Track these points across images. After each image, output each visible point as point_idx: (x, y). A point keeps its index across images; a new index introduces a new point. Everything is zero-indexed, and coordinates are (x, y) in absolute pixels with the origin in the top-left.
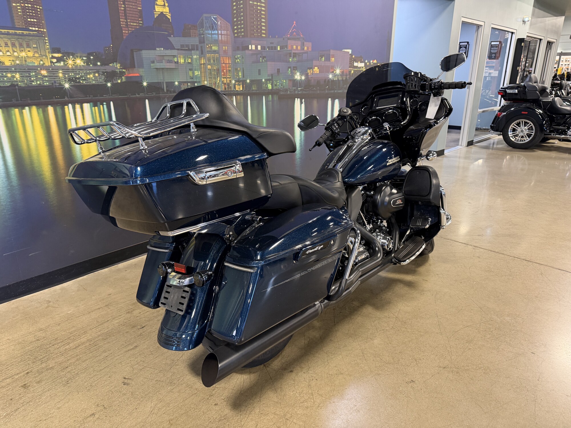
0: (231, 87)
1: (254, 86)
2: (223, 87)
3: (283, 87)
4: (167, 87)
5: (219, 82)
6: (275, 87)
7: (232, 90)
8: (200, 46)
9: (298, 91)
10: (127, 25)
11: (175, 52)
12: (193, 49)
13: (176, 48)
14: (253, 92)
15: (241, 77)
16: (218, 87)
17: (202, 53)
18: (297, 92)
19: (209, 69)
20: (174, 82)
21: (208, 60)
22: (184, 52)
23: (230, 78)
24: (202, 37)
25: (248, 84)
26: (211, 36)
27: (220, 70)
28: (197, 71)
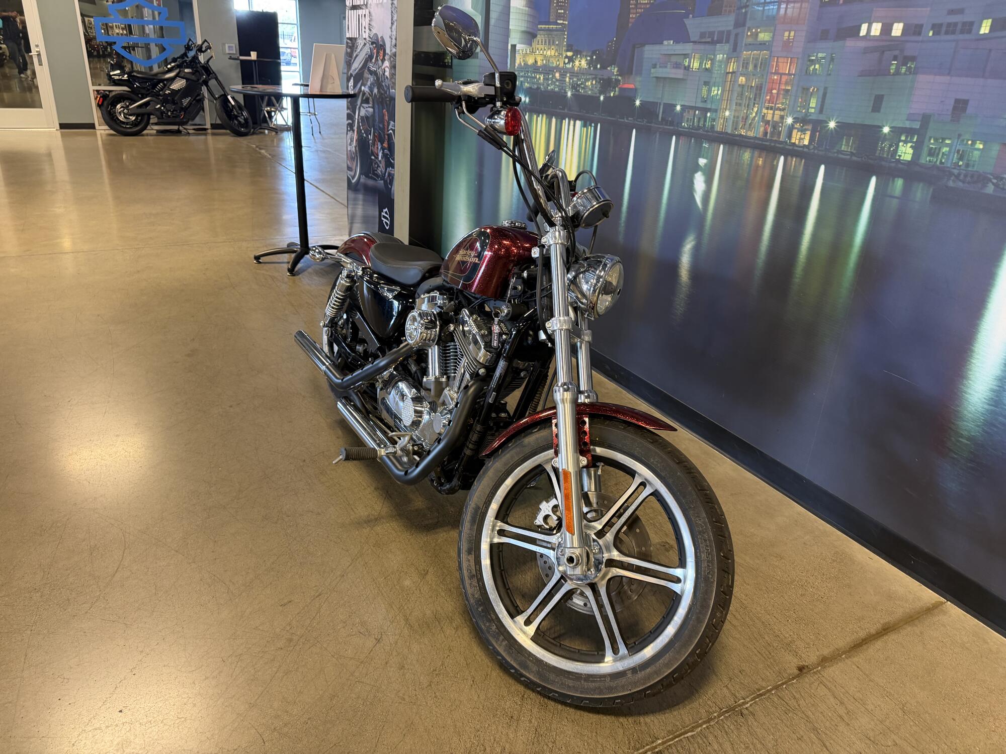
0: (780, 133)
1: (847, 142)
2: (762, 129)
3: (967, 165)
4: (663, 112)
5: (755, 117)
7: (781, 140)
8: (734, 32)
10: (636, 4)
11: (687, 48)
12: (719, 43)
13: (692, 39)
14: (841, 156)
15: (813, 111)
16: (749, 128)
17: (735, 50)
19: (739, 85)
20: (675, 106)
21: (743, 63)
22: (702, 47)
23: (783, 110)
24: (742, 12)
25: (829, 132)
26: (762, 9)
27: (763, 89)
28: (716, 88)
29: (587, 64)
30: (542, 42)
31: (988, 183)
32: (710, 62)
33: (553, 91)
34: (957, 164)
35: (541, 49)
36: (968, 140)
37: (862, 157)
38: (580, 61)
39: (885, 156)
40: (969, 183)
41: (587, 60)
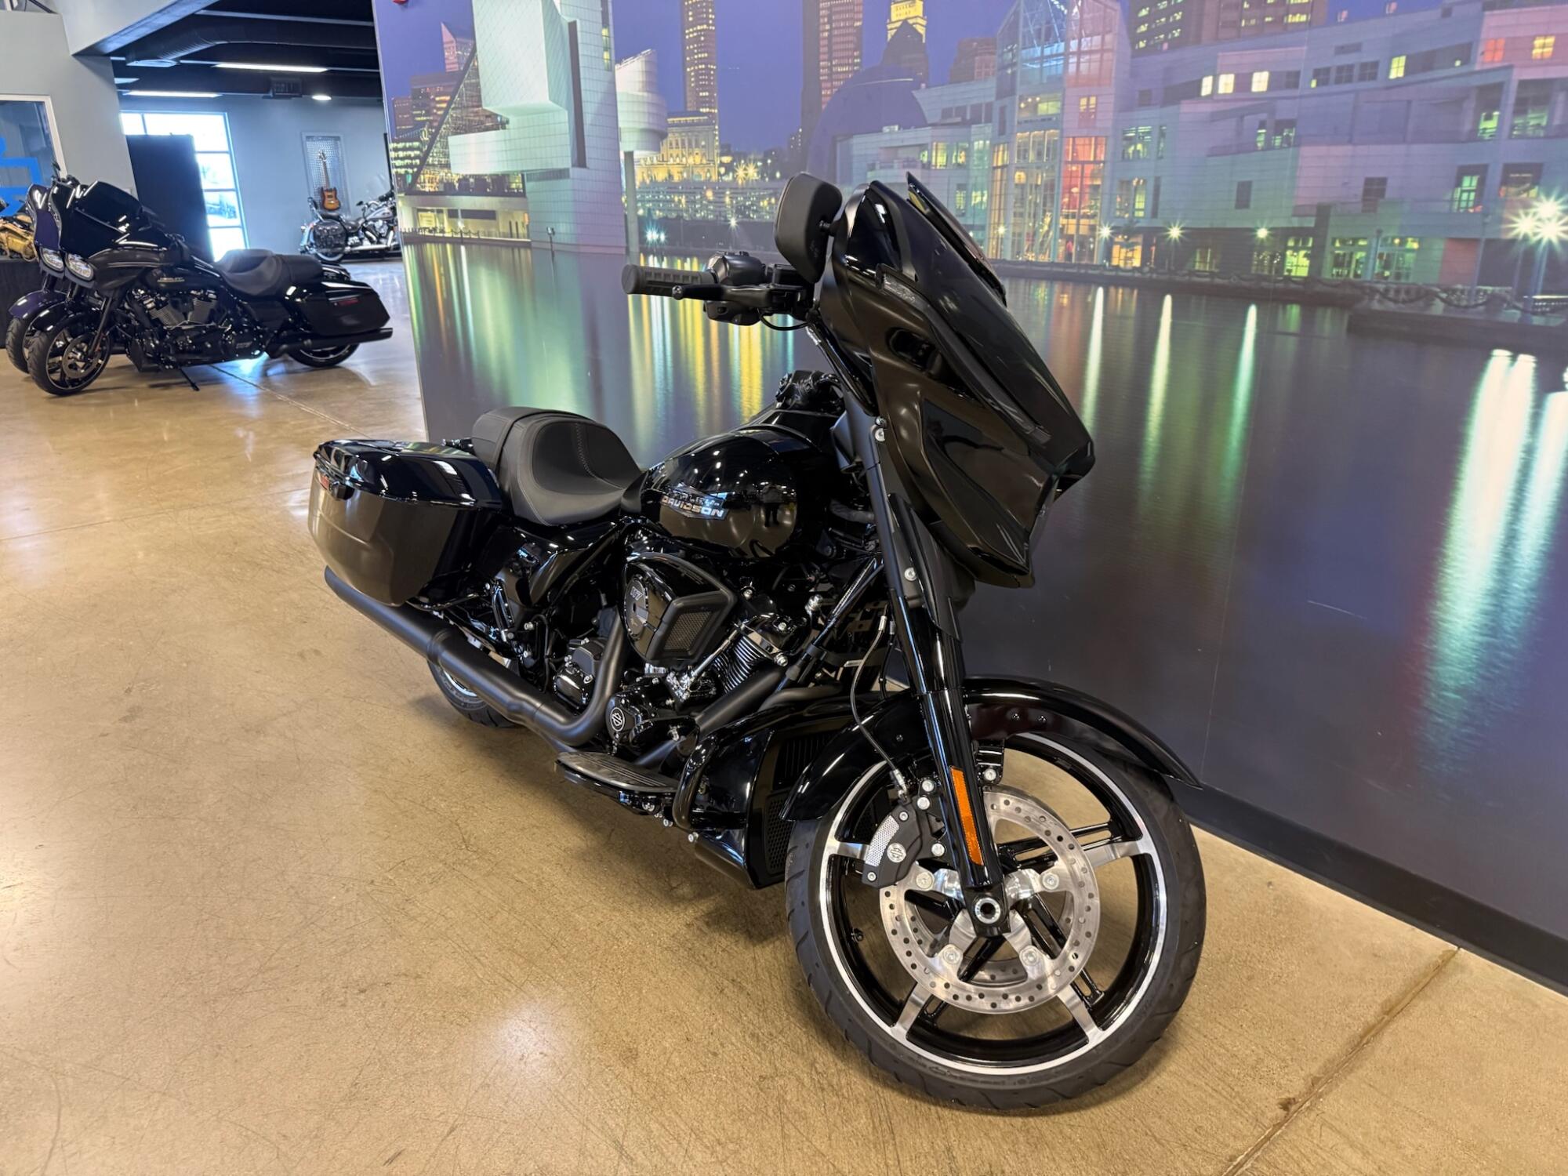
0: (1092, 252)
1: (1203, 258)
2: (1061, 250)
3: (1398, 276)
5: (1048, 232)
6: (1330, 272)
7: (1095, 263)
8: (997, 106)
9: (1531, 309)
10: (830, 74)
11: (923, 134)
12: (976, 120)
13: (929, 122)
14: (1196, 279)
15: (1141, 214)
16: (1041, 249)
17: (1002, 132)
18: (1513, 315)
19: (1017, 185)
21: (1019, 151)
22: (948, 131)
23: (1093, 216)
24: (1007, 74)
25: (1172, 244)
26: (1039, 66)
27: (1056, 187)
28: (979, 193)
29: (758, 173)
30: (677, 144)
31: (1433, 300)
32: (963, 153)
33: (704, 220)
34: (1381, 275)
35: (677, 156)
36: (1393, 239)
37: (1229, 278)
38: (745, 169)
39: (1266, 273)
40: (1404, 302)
41: (756, 167)
